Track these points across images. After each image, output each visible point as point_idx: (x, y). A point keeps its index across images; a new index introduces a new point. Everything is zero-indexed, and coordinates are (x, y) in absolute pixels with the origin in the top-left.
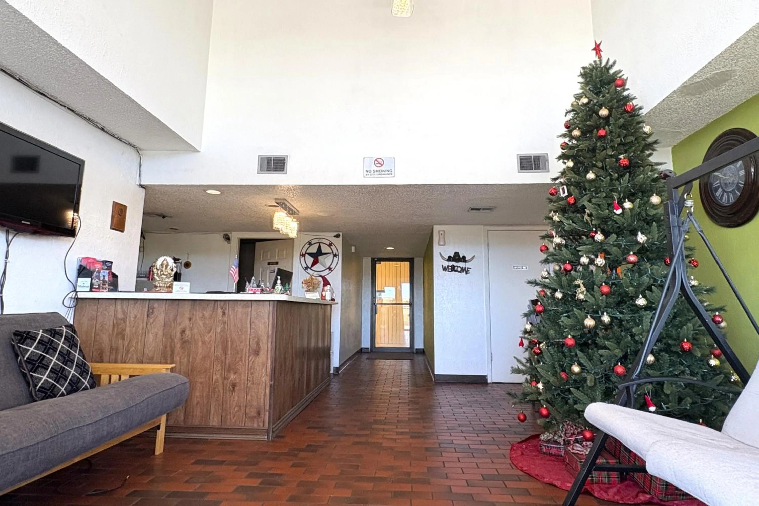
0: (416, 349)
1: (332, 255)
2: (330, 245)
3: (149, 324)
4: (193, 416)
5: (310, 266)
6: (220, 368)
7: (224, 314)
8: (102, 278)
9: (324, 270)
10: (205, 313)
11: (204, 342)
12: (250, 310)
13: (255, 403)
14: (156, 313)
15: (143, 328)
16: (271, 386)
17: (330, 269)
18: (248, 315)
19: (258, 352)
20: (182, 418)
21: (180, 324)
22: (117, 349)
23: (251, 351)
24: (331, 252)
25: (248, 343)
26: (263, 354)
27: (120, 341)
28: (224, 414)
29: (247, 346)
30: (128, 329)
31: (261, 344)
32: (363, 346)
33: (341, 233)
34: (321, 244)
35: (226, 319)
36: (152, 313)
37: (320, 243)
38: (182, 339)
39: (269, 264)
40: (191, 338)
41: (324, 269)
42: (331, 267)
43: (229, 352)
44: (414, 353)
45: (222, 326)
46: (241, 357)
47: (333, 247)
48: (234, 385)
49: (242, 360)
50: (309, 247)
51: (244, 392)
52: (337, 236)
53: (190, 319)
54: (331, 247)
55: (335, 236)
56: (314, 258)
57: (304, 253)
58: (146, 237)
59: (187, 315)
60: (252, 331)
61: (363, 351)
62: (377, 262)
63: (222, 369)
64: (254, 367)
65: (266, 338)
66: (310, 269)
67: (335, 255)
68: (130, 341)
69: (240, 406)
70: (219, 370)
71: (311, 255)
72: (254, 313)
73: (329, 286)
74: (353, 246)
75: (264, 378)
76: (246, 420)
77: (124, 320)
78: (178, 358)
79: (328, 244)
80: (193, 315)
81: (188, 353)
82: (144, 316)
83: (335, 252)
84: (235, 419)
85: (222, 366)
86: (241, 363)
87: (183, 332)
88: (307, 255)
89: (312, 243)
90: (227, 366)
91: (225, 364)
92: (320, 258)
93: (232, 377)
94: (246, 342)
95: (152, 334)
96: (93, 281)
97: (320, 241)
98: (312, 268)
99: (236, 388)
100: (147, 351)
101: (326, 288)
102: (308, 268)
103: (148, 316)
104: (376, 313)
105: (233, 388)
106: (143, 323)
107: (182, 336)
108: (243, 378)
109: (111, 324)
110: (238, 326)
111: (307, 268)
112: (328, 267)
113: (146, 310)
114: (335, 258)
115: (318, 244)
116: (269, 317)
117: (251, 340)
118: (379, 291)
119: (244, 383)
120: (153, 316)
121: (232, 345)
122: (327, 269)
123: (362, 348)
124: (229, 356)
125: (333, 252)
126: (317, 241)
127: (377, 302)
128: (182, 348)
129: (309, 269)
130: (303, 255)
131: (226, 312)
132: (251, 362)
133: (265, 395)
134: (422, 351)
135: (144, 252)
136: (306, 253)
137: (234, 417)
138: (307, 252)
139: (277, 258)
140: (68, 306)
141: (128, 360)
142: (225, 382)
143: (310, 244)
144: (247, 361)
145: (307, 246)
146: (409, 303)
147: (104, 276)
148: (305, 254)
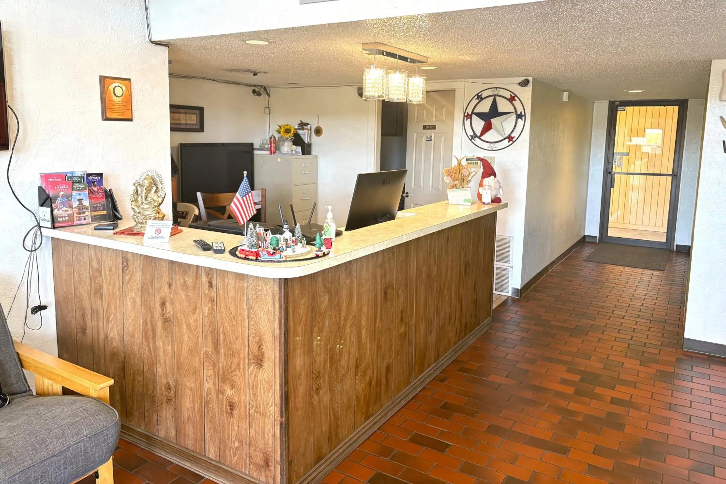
0: (677, 245)
1: (514, 116)
2: (512, 99)
3: (125, 283)
4: (185, 435)
5: (478, 134)
6: (212, 373)
7: (210, 284)
8: (75, 204)
9: (501, 141)
10: (187, 279)
11: (189, 326)
12: (246, 285)
13: (261, 444)
14: (131, 268)
15: (119, 288)
16: (281, 424)
17: (510, 138)
18: (243, 294)
19: (262, 361)
20: (173, 433)
21: (158, 292)
22: (97, 312)
23: (251, 357)
24: (514, 111)
25: (246, 343)
26: (268, 364)
27: (99, 302)
28: (221, 446)
29: (245, 347)
30: (105, 286)
31: (264, 348)
32: (586, 234)
33: (530, 79)
34: (497, 98)
35: (213, 294)
36: (127, 266)
37: (495, 96)
38: (163, 315)
39: (425, 127)
40: (173, 316)
41: (503, 138)
42: (513, 135)
43: (222, 351)
44: (671, 251)
45: (210, 305)
46: (238, 364)
47: (517, 103)
48: (232, 406)
49: (239, 369)
50: (478, 103)
51: (246, 423)
52: (525, 83)
53: (170, 285)
54: (514, 102)
55: (519, 84)
56: (485, 121)
57: (470, 113)
58: (270, 95)
59: (166, 279)
60: (252, 323)
61: (587, 240)
62: (619, 108)
63: (215, 375)
64: (257, 385)
65: (271, 339)
66: (479, 138)
67: (519, 116)
68: (108, 304)
69: (242, 442)
70: (211, 376)
71: (481, 115)
72: (252, 292)
73: (492, 177)
74: (565, 91)
75: (272, 408)
76: (251, 466)
77: (99, 271)
78: (161, 344)
79: (509, 97)
80: (172, 278)
81: (172, 338)
82: (119, 270)
83: (520, 110)
84: (236, 458)
85: (214, 369)
86: (238, 373)
87: (163, 304)
88: (474, 116)
89: (483, 96)
90: (221, 373)
91: (218, 371)
92: (494, 121)
93: (229, 392)
94: (243, 339)
95: (130, 299)
96: (55, 212)
97: (496, 93)
98: (482, 138)
99: (235, 412)
100: (127, 325)
101: (486, 181)
102: (476, 136)
103: (123, 270)
104: (612, 186)
105: (231, 409)
106: (119, 280)
107: (163, 310)
108: (242, 398)
109: (88, 275)
110: (232, 309)
111: (474, 136)
112: (507, 135)
113: (121, 261)
114: (520, 120)
115: (493, 98)
116: (274, 302)
117: (251, 338)
118: (619, 154)
119: (245, 406)
120: (128, 271)
121: (224, 340)
122: (505, 139)
123: (585, 237)
124: (222, 359)
125: (516, 111)
126: (491, 93)
127: (614, 170)
128: (165, 328)
129: (477, 139)
130: (469, 117)
131: (214, 283)
132: (252, 376)
133: (274, 436)
134: (688, 249)
135: (269, 113)
136: (472, 113)
137: (235, 455)
138: (475, 111)
139: (434, 120)
140: (30, 250)
141: (109, 331)
142: (221, 396)
143: (480, 98)
144: (247, 372)
145: (475, 101)
146: (670, 172)
147: (80, 200)
148: (471, 116)
